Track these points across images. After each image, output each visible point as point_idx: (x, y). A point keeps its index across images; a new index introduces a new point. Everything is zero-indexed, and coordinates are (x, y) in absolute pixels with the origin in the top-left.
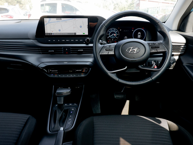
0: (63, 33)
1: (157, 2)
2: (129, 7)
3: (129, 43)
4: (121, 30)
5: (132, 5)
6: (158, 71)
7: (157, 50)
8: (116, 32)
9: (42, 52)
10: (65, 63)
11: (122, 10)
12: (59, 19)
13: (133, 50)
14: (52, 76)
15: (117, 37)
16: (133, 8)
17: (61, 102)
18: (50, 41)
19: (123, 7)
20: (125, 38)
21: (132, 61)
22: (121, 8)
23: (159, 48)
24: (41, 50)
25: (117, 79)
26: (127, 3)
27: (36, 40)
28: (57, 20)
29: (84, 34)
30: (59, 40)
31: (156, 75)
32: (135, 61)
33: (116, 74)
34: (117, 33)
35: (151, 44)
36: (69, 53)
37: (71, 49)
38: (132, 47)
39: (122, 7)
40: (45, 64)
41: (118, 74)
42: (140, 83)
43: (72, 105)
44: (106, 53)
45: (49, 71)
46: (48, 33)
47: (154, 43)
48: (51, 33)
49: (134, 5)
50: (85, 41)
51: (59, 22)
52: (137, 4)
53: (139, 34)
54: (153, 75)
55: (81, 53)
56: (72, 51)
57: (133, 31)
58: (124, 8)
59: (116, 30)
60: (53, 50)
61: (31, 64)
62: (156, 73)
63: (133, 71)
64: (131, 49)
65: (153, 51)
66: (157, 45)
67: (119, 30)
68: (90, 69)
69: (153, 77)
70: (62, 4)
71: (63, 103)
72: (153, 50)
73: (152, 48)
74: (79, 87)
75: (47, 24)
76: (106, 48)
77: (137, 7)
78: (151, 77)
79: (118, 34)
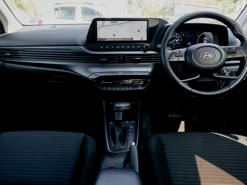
0: (117, 39)
1: (197, 6)
2: (161, 12)
3: (203, 48)
4: (183, 35)
5: (164, 10)
6: (237, 79)
7: (234, 56)
8: (178, 38)
9: (92, 60)
10: (120, 73)
11: (152, 16)
12: (114, 22)
13: (207, 56)
14: (105, 89)
15: (179, 43)
16: (166, 13)
17: (120, 118)
18: (102, 47)
19: (153, 12)
20: (189, 44)
21: (207, 68)
22: (151, 14)
23: (236, 53)
24: (91, 58)
25: (190, 89)
26: (159, 7)
27: (86, 47)
28: (111, 23)
29: (142, 39)
30: (113, 47)
31: (234, 83)
32: (211, 67)
33: (187, 83)
34: (180, 38)
35: (226, 49)
36: (124, 62)
37: (127, 58)
38: (206, 53)
39: (151, 12)
40: (97, 75)
41: (190, 84)
42: (217, 92)
43: (129, 123)
44: (176, 59)
45: (101, 83)
46: (101, 39)
47: (230, 48)
48: (104, 39)
49: (166, 9)
50: (143, 48)
51: (114, 26)
52: (171, 9)
53: (205, 40)
54: (231, 84)
55: (138, 61)
56: (127, 60)
57: (198, 36)
58: (155, 13)
59: (178, 35)
60: (106, 58)
61: (80, 75)
62: (234, 81)
63: (206, 80)
64: (205, 55)
65: (230, 57)
66: (234, 50)
67: (181, 35)
68: (149, 80)
69: (231, 86)
70: (81, 7)
71: (121, 119)
72: (229, 55)
73: (228, 53)
74: (133, 103)
75: (99, 28)
76: (175, 54)
77: (171, 13)
78: (229, 86)
79: (180, 40)
